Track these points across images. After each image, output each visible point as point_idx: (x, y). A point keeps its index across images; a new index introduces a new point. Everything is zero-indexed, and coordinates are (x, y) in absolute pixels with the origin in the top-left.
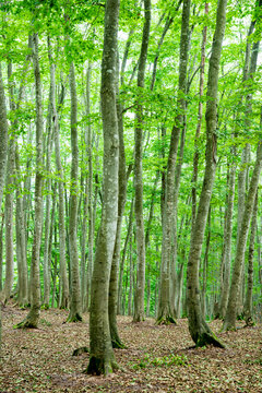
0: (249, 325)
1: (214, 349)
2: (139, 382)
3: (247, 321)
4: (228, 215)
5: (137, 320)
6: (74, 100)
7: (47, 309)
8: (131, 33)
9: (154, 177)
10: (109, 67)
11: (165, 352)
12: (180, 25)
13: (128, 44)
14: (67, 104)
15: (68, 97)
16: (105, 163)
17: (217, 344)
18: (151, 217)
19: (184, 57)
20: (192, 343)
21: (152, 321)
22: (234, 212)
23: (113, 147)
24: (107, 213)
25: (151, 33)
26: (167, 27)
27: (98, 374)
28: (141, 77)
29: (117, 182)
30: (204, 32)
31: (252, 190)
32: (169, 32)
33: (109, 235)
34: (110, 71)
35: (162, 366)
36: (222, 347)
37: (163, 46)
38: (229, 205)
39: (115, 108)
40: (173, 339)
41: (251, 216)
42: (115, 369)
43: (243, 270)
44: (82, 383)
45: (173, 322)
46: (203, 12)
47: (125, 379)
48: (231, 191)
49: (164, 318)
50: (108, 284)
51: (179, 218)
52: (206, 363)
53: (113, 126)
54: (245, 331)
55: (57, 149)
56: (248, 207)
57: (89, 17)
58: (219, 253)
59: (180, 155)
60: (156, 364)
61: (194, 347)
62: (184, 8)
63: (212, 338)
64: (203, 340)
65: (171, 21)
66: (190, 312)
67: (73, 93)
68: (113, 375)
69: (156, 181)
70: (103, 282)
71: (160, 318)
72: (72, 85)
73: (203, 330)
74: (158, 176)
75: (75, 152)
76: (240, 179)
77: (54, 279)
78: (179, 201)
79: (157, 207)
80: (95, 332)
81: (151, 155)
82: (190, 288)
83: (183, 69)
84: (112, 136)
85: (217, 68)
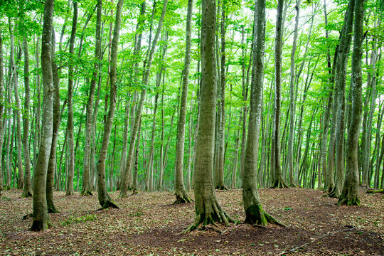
0: (135, 193)
1: (113, 209)
2: (65, 233)
3: (134, 191)
4: (125, 131)
5: (69, 194)
6: (26, 58)
7: (9, 189)
8: (66, 20)
9: (82, 107)
10: (47, 42)
11: (84, 214)
12: (96, 20)
13: (64, 27)
14: (23, 60)
15: (23, 55)
16: (44, 100)
17: (115, 207)
18: (80, 131)
19: (98, 38)
20: (100, 207)
21: (78, 193)
22: (129, 129)
23: (49, 91)
24: (46, 132)
25: (78, 22)
26: (89, 19)
27: (39, 230)
28: (71, 48)
29: (52, 113)
30: (111, 24)
31: (137, 117)
32: (90, 22)
33: (46, 146)
34: (48, 44)
35: (81, 222)
36: (118, 208)
37: (86, 30)
38: (126, 125)
39: (51, 67)
40: (90, 205)
41: (137, 132)
42: (50, 226)
43: (131, 163)
44: (27, 237)
45: (91, 194)
46: (109, 14)
47: (56, 232)
48: (127, 117)
49: (86, 192)
50: (46, 175)
51: (98, 132)
52: (107, 218)
53: (50, 77)
54: (132, 197)
55: (15, 88)
56: (135, 127)
57: (35, 9)
58: (121, 152)
59: (97, 94)
60: (77, 221)
61: (101, 209)
62: (98, 10)
63: (112, 203)
64: (107, 204)
65: (91, 16)
66: (99, 189)
67: (26, 54)
68: (48, 230)
69: (83, 109)
70: (42, 175)
71: (83, 192)
72: (25, 49)
73: (107, 199)
74: (84, 107)
75: (27, 91)
76: (132, 111)
77: (15, 169)
78: (97, 122)
79: (84, 125)
80: (37, 206)
81: (80, 94)
82: (99, 175)
83: (98, 45)
84: (49, 84)
85: (116, 48)
